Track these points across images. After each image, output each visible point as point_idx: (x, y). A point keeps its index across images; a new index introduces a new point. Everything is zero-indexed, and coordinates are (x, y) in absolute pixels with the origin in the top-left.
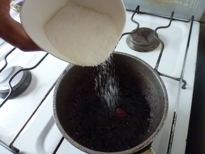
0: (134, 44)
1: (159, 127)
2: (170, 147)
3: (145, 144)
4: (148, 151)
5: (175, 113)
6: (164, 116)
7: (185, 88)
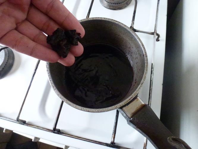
0: (108, 2)
1: (142, 80)
2: (151, 92)
3: (133, 95)
4: (136, 100)
5: (152, 64)
6: (145, 70)
7: (159, 40)
